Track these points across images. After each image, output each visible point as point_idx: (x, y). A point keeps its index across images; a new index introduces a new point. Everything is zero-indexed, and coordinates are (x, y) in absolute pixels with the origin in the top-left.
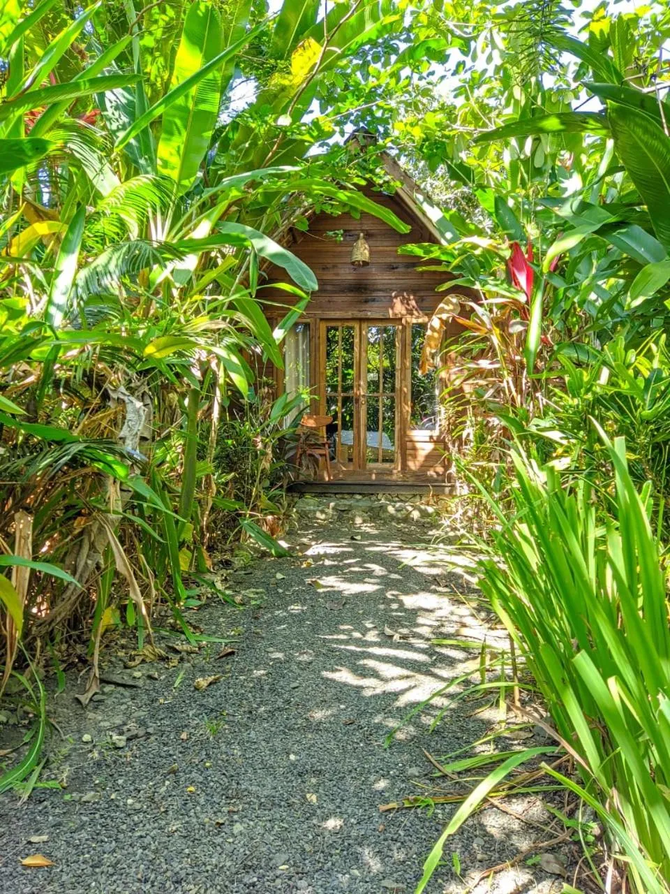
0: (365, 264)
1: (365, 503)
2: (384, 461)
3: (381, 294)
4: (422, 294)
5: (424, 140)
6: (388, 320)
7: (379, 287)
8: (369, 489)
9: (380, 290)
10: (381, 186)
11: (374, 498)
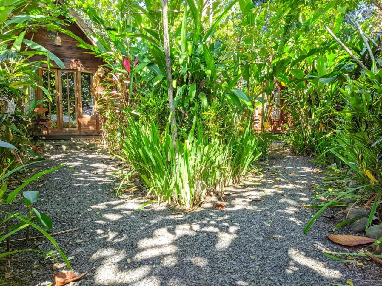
0: (59, 46)
1: (66, 142)
2: (72, 127)
3: (66, 59)
4: (84, 61)
5: (87, 8)
6: (70, 70)
7: (66, 56)
8: (66, 137)
9: (66, 57)
10: (68, 19)
11: (69, 141)
